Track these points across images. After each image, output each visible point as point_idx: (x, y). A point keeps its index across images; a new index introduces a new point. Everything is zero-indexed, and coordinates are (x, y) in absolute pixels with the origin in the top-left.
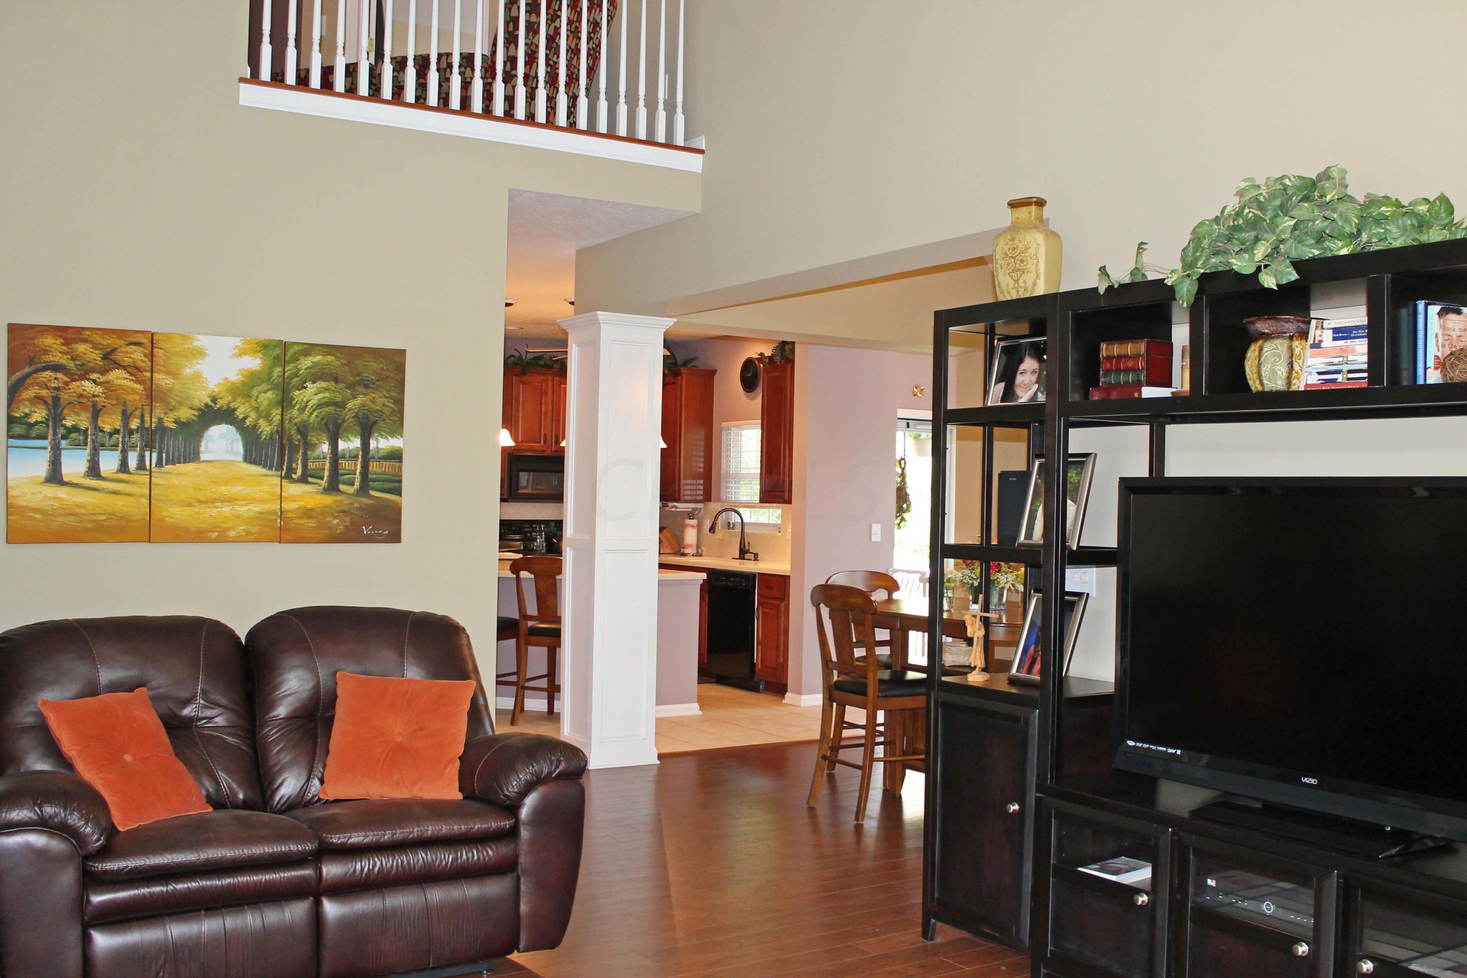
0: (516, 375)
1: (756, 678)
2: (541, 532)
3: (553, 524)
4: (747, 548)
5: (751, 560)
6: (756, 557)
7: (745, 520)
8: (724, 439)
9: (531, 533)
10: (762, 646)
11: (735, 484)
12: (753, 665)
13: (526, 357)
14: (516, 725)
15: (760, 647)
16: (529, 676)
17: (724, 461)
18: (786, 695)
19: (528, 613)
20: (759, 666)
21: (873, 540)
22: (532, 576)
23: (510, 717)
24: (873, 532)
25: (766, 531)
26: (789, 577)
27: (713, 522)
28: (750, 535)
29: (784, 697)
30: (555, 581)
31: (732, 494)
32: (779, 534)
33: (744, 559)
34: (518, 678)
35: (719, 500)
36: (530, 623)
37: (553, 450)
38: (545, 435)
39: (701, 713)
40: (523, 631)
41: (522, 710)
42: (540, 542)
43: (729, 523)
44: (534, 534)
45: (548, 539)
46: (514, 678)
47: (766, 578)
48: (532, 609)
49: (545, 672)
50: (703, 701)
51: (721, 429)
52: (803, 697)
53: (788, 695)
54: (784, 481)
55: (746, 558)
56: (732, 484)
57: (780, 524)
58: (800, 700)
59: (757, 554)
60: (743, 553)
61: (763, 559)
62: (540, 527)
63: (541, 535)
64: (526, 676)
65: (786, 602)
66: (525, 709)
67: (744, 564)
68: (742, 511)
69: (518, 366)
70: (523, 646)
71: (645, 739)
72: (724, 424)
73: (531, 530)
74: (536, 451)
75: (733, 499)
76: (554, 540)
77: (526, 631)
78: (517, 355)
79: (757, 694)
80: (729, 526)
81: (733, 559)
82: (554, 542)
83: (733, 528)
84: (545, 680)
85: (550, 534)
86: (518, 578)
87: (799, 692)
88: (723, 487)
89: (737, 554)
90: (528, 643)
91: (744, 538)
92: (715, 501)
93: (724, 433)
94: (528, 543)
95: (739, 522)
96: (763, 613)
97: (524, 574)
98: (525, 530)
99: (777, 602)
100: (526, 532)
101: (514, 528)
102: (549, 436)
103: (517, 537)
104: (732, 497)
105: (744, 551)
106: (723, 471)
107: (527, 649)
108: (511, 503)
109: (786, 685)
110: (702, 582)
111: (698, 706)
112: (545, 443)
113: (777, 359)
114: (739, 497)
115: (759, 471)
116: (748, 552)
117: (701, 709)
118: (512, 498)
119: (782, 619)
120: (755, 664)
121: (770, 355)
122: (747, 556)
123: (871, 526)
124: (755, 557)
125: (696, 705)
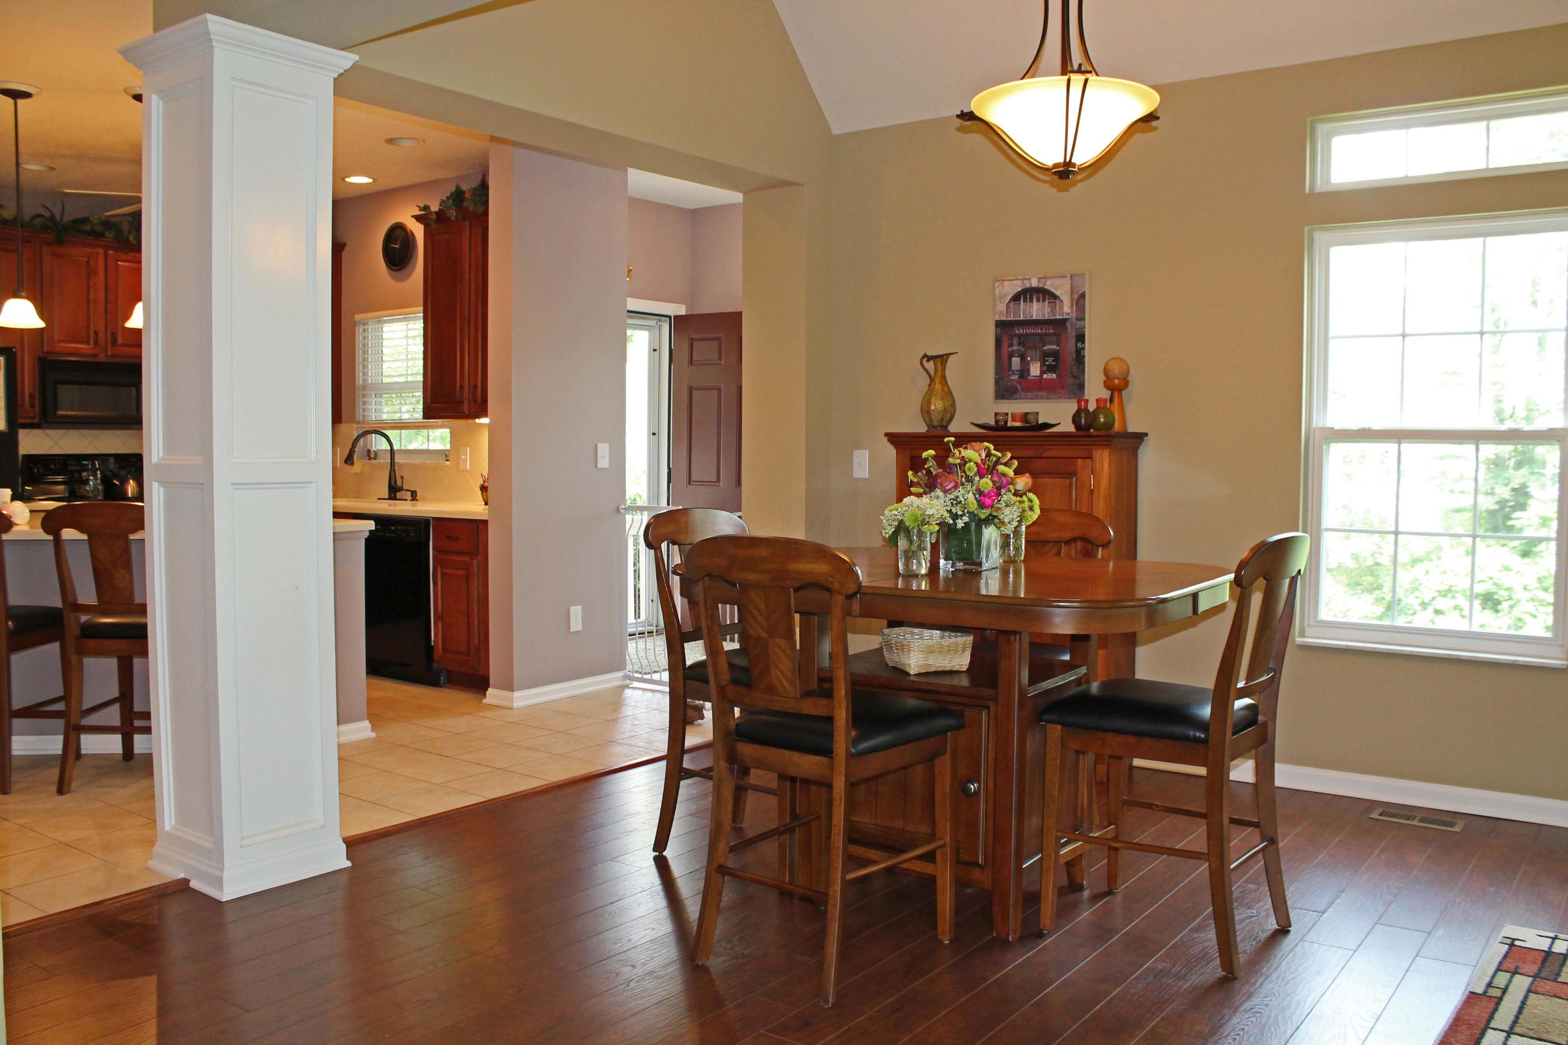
0: (46, 244)
1: (435, 665)
2: (94, 471)
3: (112, 460)
4: (399, 484)
5: (406, 500)
6: (414, 496)
7: (395, 447)
8: (359, 338)
9: (80, 472)
10: (442, 621)
11: (375, 397)
12: (430, 649)
13: (62, 219)
14: (68, 792)
15: (440, 624)
16: (86, 705)
17: (359, 367)
18: (488, 693)
19: (81, 601)
20: (439, 650)
21: (600, 465)
22: (85, 537)
23: (55, 773)
24: (599, 455)
25: (429, 461)
26: (485, 522)
27: (351, 449)
28: (401, 466)
29: (485, 695)
30: (127, 545)
31: (372, 412)
32: (448, 463)
33: (395, 499)
34: (68, 706)
35: (353, 420)
36: (84, 618)
37: (109, 353)
38: (96, 333)
39: (373, 735)
40: (72, 631)
41: (79, 756)
42: (93, 483)
43: (369, 451)
44: (84, 474)
45: (106, 481)
46: (60, 706)
47: (444, 524)
48: (87, 594)
49: (116, 694)
50: (375, 718)
51: (354, 324)
52: (517, 694)
53: (490, 691)
54: (462, 387)
55: (398, 497)
56: (372, 397)
57: (448, 450)
58: (511, 699)
59: (416, 492)
60: (394, 491)
61: (425, 499)
62: (94, 464)
63: (95, 476)
64: (81, 707)
65: (480, 558)
66: (83, 752)
67: (395, 505)
68: (388, 432)
69: (50, 231)
70: (74, 658)
71: (323, 827)
72: (358, 317)
73: (79, 468)
74: (83, 355)
75: (374, 419)
76: (115, 481)
77: (76, 631)
78: (47, 214)
79: (436, 689)
80: (370, 455)
81: (379, 499)
82: (116, 484)
83: (375, 458)
84: (116, 707)
85: (109, 474)
86: (58, 541)
87: (510, 688)
88: (360, 400)
89: (385, 493)
90: (82, 652)
91: (395, 471)
92: (348, 422)
93: (359, 330)
94: (76, 487)
95: (385, 451)
96: (443, 574)
97: (68, 534)
98: (70, 468)
99: (466, 559)
100: (72, 472)
101: (52, 466)
102: (101, 335)
103: (60, 478)
104: (372, 416)
105: (395, 488)
106: (360, 381)
107: (81, 663)
108: (48, 431)
109: (488, 678)
110: (367, 534)
111: (370, 725)
112: (96, 343)
113: (452, 214)
114: (381, 416)
115: (420, 378)
116: (401, 489)
117: (374, 728)
118: (48, 422)
119: (475, 583)
120: (432, 647)
121: (437, 210)
122: (399, 495)
123: (596, 445)
124: (412, 495)
125: (366, 724)
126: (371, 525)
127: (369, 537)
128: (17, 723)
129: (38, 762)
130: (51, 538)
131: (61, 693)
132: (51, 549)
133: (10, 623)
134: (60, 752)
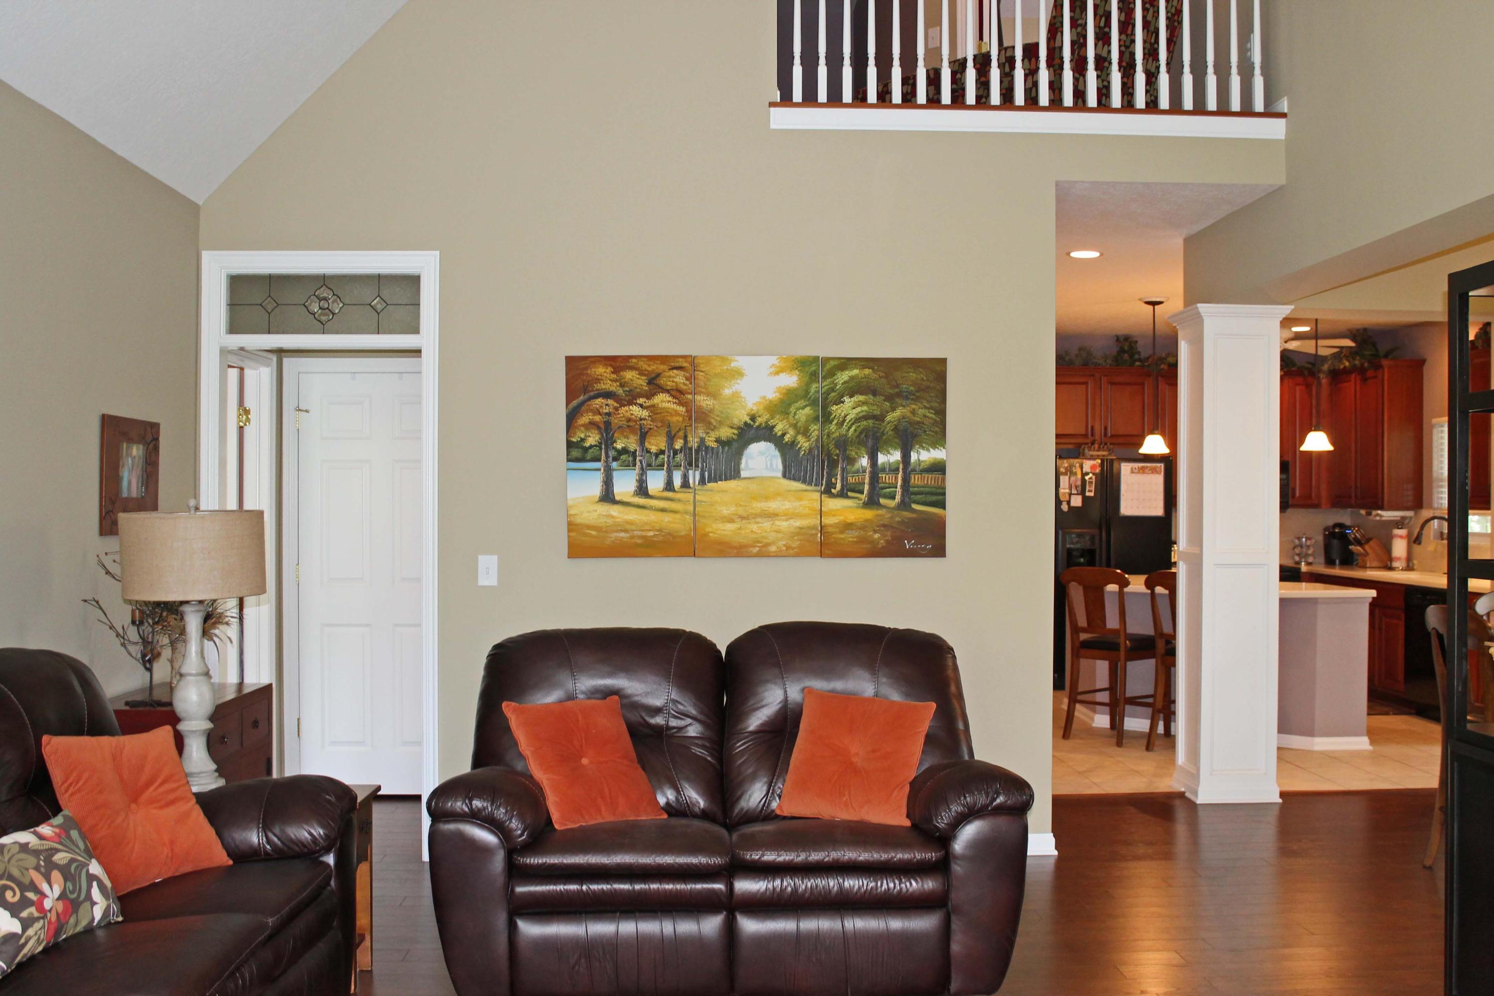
8: (1435, 438)
14: (1152, 750)
22: (1167, 594)
23: (1145, 742)
27: (1419, 532)
34: (1155, 700)
35: (1431, 506)
39: (1371, 748)
40: (1160, 651)
46: (1150, 700)
50: (1373, 734)
51: (1432, 427)
70: (1160, 668)
72: (1435, 421)
77: (1162, 651)
81: (1444, 573)
86: (1153, 594)
88: (1435, 492)
92: (1427, 508)
93: (1436, 431)
106: (1435, 474)
110: (1371, 600)
111: (1368, 740)
113: (1479, 343)
117: (1372, 742)
121: (1473, 339)
125: (1365, 739)
126: (1373, 593)
127: (1372, 602)
128: (1128, 708)
129: (1136, 735)
130: (1149, 591)
131: (1151, 692)
132: (1149, 598)
133: (1127, 642)
134: (1148, 731)
